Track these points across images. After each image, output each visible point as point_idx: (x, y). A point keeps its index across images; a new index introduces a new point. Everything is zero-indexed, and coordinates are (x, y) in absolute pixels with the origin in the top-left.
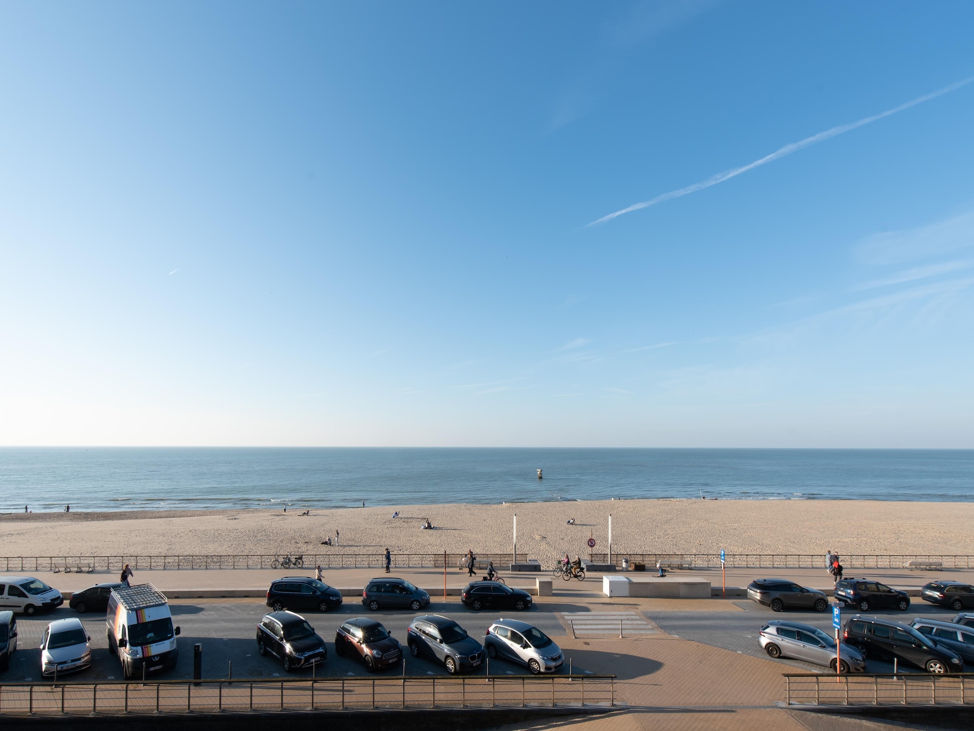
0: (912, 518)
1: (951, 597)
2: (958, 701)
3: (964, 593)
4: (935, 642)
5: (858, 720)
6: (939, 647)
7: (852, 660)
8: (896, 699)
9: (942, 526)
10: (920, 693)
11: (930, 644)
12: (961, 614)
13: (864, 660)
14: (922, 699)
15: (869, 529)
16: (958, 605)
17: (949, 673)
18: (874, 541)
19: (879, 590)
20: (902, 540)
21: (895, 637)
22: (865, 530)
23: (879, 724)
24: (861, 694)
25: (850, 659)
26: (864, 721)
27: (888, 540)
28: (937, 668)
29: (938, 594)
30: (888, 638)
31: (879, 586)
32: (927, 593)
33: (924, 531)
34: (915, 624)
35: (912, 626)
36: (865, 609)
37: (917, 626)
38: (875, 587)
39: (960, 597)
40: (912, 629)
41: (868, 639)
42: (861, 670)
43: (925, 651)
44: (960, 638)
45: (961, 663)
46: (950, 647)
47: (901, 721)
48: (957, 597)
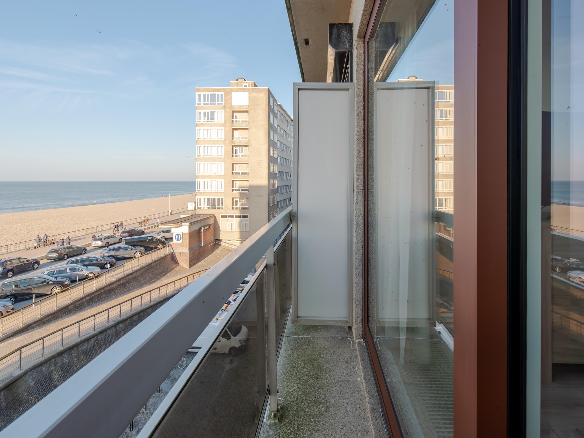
0: (37, 219)
1: (62, 254)
2: (68, 301)
3: (68, 250)
4: (56, 278)
5: (10, 341)
6: (58, 280)
7: (4, 308)
8: (35, 316)
9: (55, 221)
10: (48, 307)
11: (54, 279)
12: (68, 260)
13: (13, 304)
14: (49, 309)
15: (9, 230)
16: (66, 257)
17: (63, 289)
18: (13, 236)
19: (20, 262)
20: (32, 232)
21: (33, 283)
22: (6, 231)
23: (25, 335)
24: (12, 324)
25: (3, 307)
26: (14, 339)
27: (23, 234)
28: (57, 290)
29: (56, 254)
30: (29, 285)
31: (20, 259)
32: (50, 255)
33: (45, 225)
34: (45, 272)
35: (43, 274)
36: (11, 276)
37: (45, 273)
38: (18, 261)
39: (67, 252)
40: (43, 276)
41: (15, 291)
42: (11, 311)
43: (51, 284)
44: (68, 271)
45: (69, 283)
46: (63, 277)
47: (39, 327)
48: (65, 253)
